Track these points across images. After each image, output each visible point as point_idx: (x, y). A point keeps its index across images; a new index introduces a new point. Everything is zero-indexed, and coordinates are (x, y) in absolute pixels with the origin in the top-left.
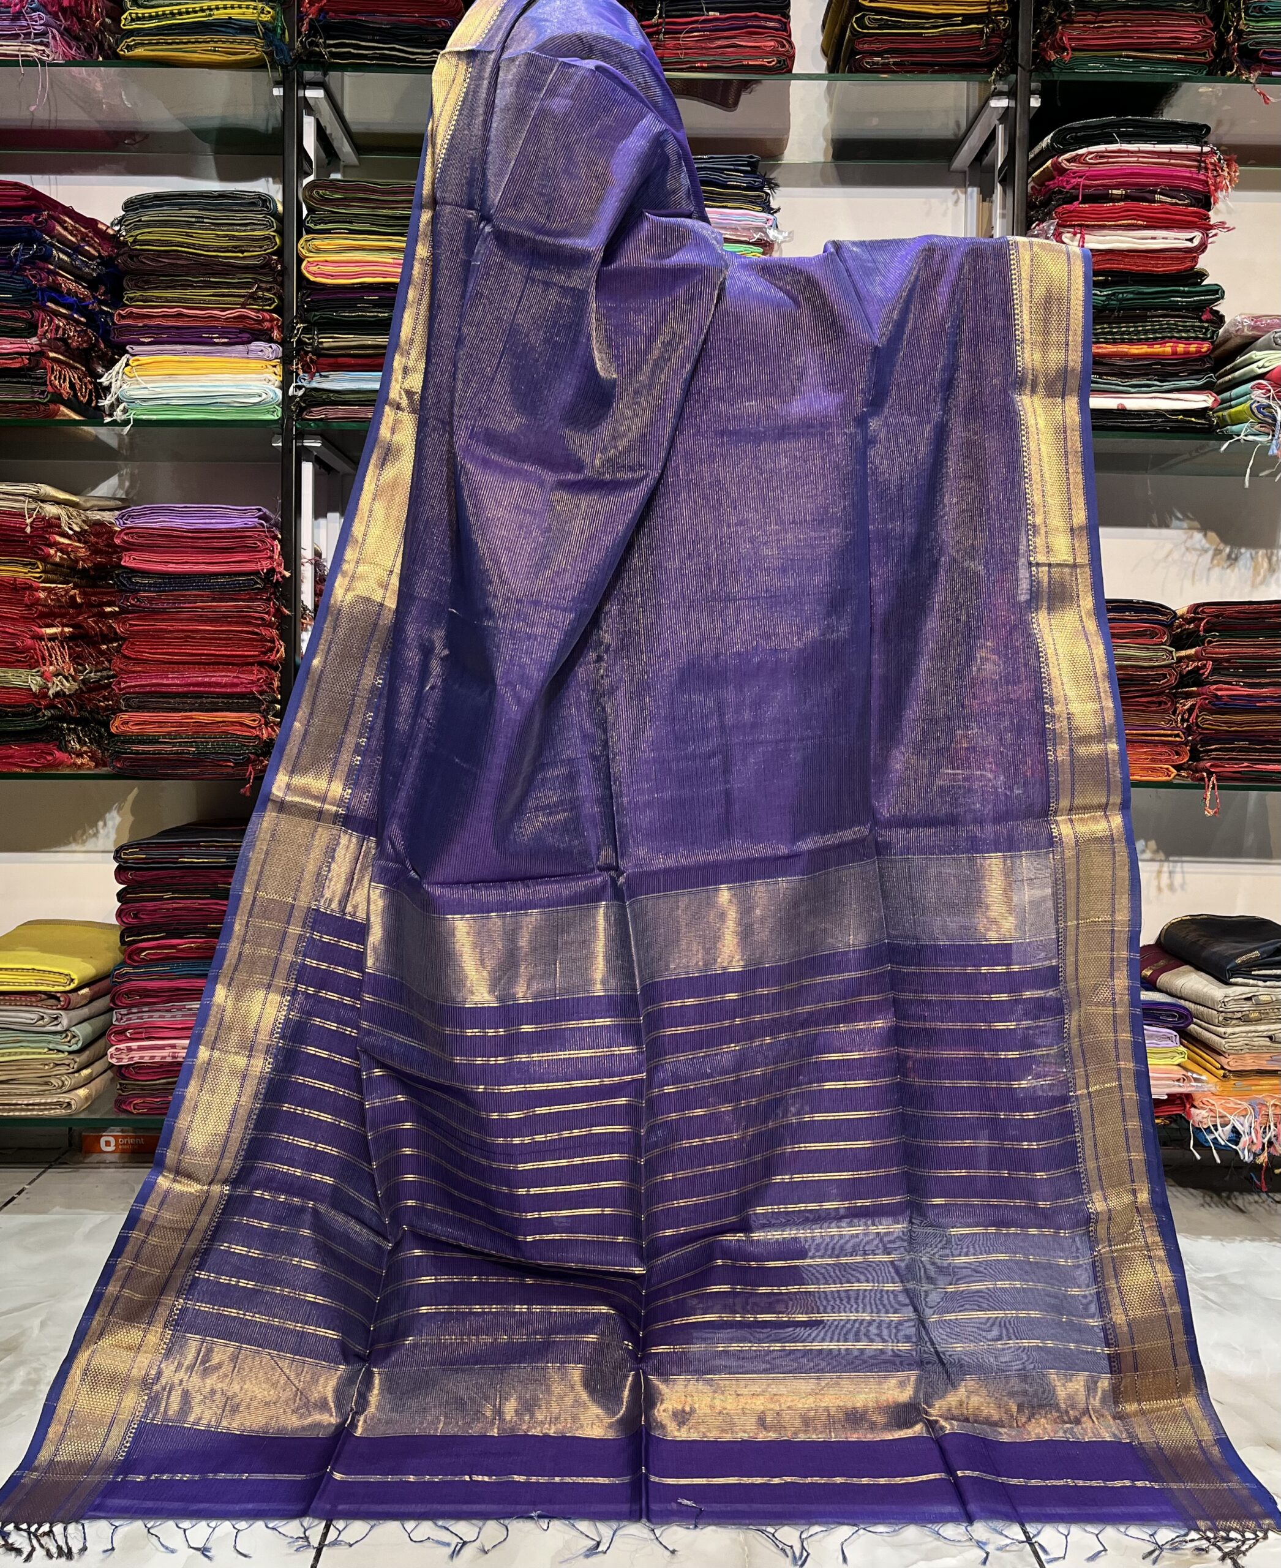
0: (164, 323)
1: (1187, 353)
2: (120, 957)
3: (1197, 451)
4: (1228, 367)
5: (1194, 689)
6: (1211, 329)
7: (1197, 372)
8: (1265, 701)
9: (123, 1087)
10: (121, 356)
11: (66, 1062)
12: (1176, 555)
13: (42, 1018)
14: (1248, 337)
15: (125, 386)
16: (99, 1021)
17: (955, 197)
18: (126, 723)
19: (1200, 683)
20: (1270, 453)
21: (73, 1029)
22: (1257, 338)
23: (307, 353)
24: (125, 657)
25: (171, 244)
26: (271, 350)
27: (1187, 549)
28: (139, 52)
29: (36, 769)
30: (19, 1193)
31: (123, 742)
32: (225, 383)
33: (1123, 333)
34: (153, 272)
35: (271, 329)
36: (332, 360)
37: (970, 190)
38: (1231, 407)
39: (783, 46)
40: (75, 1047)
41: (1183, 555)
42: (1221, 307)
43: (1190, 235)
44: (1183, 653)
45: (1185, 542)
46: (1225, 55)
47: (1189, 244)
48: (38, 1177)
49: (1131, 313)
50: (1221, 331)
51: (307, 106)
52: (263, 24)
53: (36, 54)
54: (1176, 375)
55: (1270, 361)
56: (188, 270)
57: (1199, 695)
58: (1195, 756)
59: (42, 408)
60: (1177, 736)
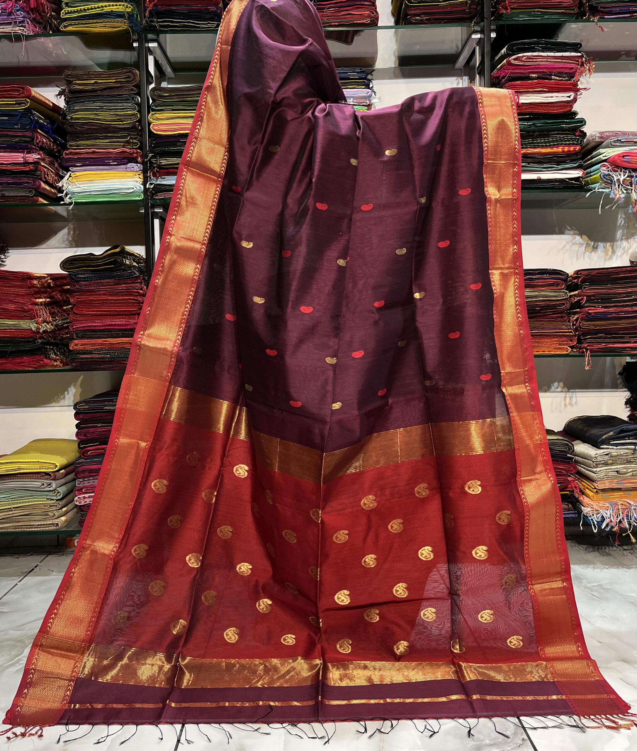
0: (86, 156)
1: (569, 151)
2: (78, 455)
3: (576, 197)
4: (589, 157)
5: (578, 310)
6: (580, 139)
7: (575, 160)
8: (611, 315)
9: (82, 516)
10: (67, 172)
11: (56, 504)
12: (568, 247)
13: (43, 484)
14: (598, 142)
15: (70, 187)
16: (70, 485)
17: (457, 81)
18: (76, 345)
19: (581, 307)
20: (611, 197)
21: (58, 489)
22: (603, 142)
23: (154, 167)
24: (75, 313)
25: (89, 119)
26: (137, 167)
27: (573, 244)
28: (70, 28)
29: (35, 368)
30: (36, 567)
31: (76, 354)
32: (116, 183)
33: (539, 143)
34: (81, 133)
35: (137, 157)
36: (166, 170)
37: (464, 78)
38: (591, 176)
39: (373, 13)
40: (59, 498)
41: (571, 247)
42: (585, 129)
43: (569, 95)
44: (572, 293)
45: (572, 241)
46: (582, 9)
47: (568, 99)
48: (44, 559)
49: (541, 133)
50: (585, 140)
51: (150, 51)
52: (128, 13)
53: (20, 31)
54: (564, 162)
55: (608, 153)
56: (97, 131)
57: (580, 313)
58: (579, 341)
59: (31, 199)
60: (571, 332)
